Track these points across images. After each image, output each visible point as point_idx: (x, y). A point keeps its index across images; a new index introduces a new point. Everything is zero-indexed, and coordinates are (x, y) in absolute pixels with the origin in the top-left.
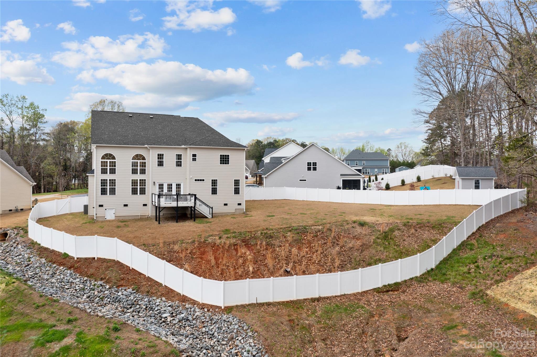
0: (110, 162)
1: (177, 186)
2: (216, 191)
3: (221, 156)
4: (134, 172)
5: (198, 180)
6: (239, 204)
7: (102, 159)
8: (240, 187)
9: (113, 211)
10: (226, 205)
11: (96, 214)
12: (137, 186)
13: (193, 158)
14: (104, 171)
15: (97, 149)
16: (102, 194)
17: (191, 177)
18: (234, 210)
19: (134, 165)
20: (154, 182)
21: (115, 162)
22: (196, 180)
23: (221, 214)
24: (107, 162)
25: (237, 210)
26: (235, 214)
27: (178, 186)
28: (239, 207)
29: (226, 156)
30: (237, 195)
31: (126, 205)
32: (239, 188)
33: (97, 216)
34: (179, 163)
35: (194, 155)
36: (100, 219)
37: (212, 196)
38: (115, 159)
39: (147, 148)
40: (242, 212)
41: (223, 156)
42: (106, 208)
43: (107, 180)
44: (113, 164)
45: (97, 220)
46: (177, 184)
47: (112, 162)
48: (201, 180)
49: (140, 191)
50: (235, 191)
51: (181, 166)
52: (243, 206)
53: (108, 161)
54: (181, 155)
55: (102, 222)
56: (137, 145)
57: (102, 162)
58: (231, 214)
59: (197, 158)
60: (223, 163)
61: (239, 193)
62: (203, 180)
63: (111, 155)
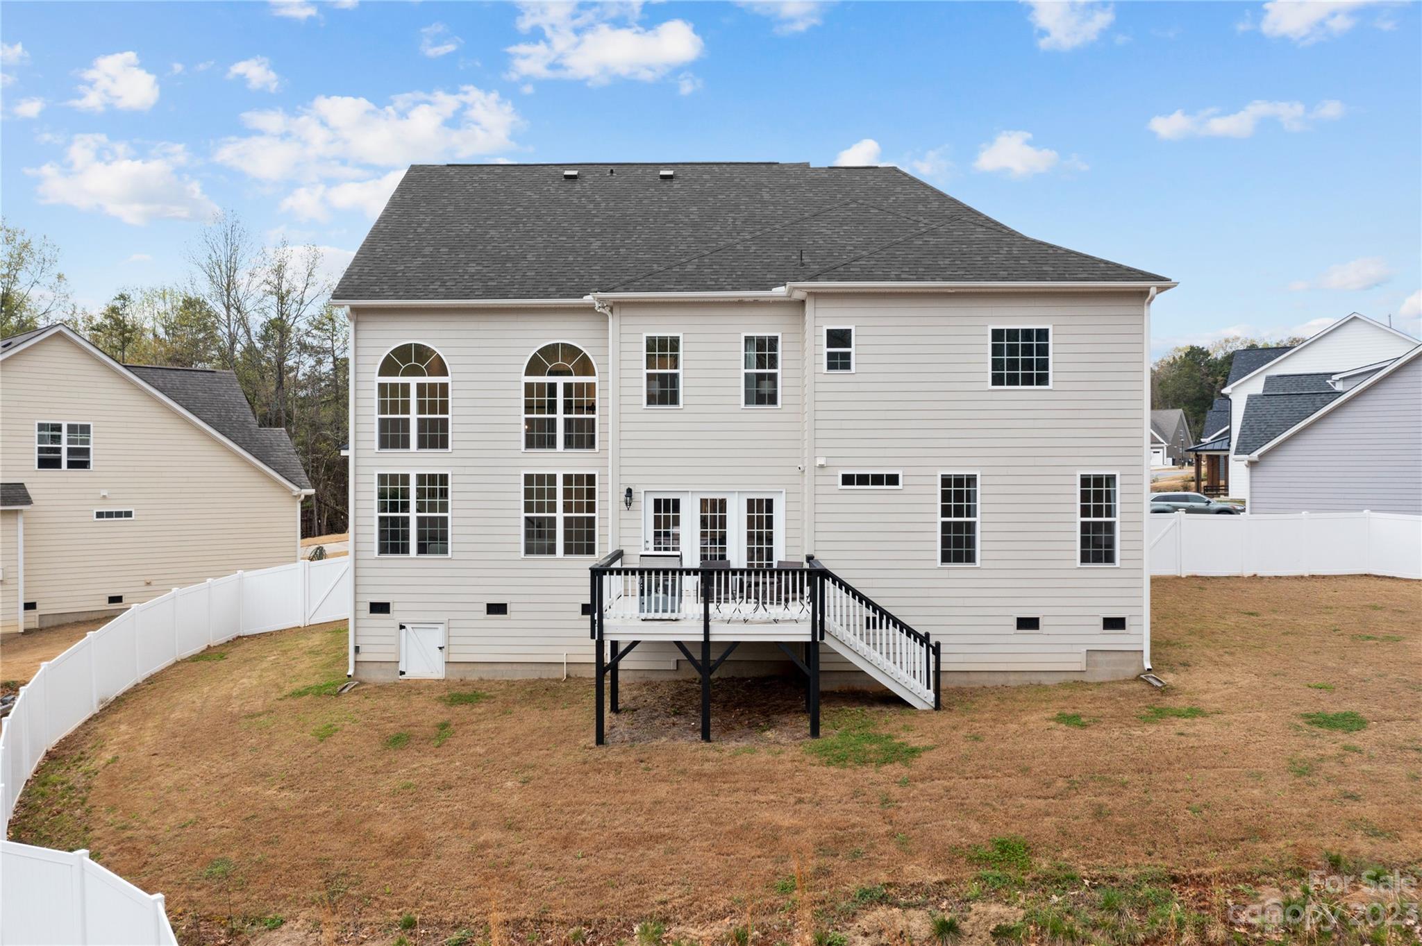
0: (421, 387)
1: (750, 509)
2: (971, 542)
3: (997, 334)
4: (539, 436)
5: (863, 480)
6: (1114, 623)
7: (381, 374)
8: (1117, 519)
9: (437, 637)
10: (1028, 623)
11: (357, 649)
12: (552, 508)
13: (830, 355)
14: (393, 436)
15: (361, 327)
16: (383, 550)
17: (821, 461)
18: (1082, 658)
19: (538, 399)
20: (629, 491)
21: (444, 387)
22: (847, 480)
23: (1000, 680)
24: (406, 387)
25: (1100, 657)
26: (1087, 678)
27: (760, 513)
28: (1114, 639)
29: (1027, 334)
30: (1098, 570)
31: (497, 609)
32: (1110, 527)
33: (361, 658)
34: (766, 388)
35: (839, 338)
36: (376, 676)
37: (944, 574)
38: (444, 372)
39: (589, 309)
40: (1132, 671)
41: (1013, 334)
42: (402, 619)
43: (405, 478)
44: (436, 399)
45: (363, 677)
46: (750, 502)
47: (433, 386)
48: (877, 480)
49: (567, 535)
50: (1085, 542)
51: (772, 399)
52: (1139, 636)
53: (413, 381)
54: (774, 341)
55: (382, 688)
56: (548, 296)
57: (382, 387)
58: (1063, 678)
59: (852, 350)
60: (1013, 380)
61: (1110, 558)
62: (893, 480)
63: (422, 353)
